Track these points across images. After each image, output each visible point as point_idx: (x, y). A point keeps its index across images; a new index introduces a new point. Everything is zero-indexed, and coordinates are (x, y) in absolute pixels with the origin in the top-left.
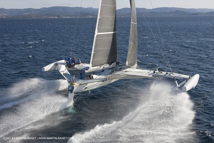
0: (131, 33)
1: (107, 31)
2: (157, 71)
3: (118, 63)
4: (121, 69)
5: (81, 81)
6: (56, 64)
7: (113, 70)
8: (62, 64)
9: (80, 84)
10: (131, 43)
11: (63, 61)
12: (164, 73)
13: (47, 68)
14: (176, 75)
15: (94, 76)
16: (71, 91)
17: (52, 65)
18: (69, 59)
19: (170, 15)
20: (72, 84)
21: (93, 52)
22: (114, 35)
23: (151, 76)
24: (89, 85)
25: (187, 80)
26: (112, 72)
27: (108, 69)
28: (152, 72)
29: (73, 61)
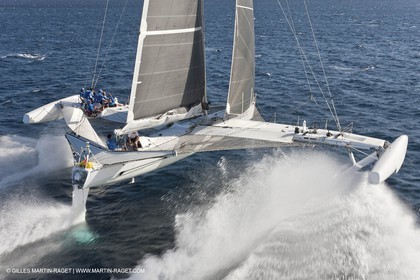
0: (237, 33)
1: (175, 27)
3: (205, 107)
6: (60, 106)
7: (194, 124)
8: (74, 105)
9: (105, 166)
10: (236, 57)
11: (76, 98)
13: (37, 115)
17: (50, 107)
22: (197, 36)
26: (193, 128)
27: (182, 121)
29: (99, 99)
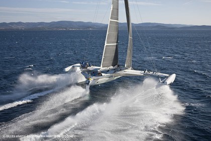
2: (147, 72)
3: (118, 66)
4: (121, 70)
5: (94, 77)
6: (74, 67)
8: (78, 66)
10: (128, 51)
12: (151, 73)
13: (67, 69)
14: (159, 74)
15: (103, 74)
16: (88, 84)
17: (71, 67)
18: (83, 63)
19: (153, 29)
20: (89, 79)
21: (103, 57)
22: (117, 46)
23: (142, 74)
24: (100, 80)
25: (167, 77)
26: (115, 72)
27: (112, 70)
28: (143, 72)
